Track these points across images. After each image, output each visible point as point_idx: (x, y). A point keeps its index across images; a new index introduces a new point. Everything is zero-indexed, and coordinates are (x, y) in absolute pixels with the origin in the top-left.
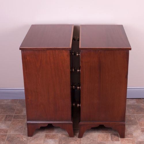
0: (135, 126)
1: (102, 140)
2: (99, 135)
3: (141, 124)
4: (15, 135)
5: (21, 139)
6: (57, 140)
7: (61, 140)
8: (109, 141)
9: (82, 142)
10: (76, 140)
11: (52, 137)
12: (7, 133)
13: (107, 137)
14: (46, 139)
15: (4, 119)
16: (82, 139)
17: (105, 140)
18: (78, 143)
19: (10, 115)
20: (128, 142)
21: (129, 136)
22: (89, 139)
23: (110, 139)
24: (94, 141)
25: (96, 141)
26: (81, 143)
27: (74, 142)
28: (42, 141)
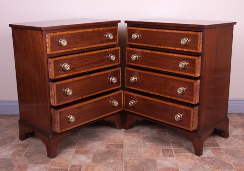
1: (150, 156)
2: (147, 150)
6: (91, 156)
7: (95, 156)
8: (161, 157)
10: (116, 156)
11: (85, 153)
12: (26, 148)
13: (158, 153)
14: (76, 155)
17: (155, 155)
18: (118, 159)
20: (187, 158)
23: (161, 154)
24: (140, 157)
25: (142, 157)
26: (122, 159)
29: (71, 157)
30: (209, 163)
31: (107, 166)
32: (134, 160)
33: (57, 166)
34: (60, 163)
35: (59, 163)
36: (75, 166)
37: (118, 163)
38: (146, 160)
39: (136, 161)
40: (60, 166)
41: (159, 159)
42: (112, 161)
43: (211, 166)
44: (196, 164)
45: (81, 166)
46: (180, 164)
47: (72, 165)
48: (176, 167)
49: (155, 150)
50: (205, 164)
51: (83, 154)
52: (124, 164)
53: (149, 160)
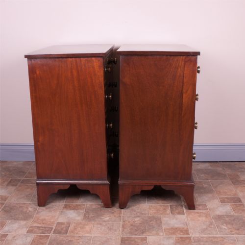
0: (210, 195)
1: (155, 213)
2: (151, 206)
3: (220, 192)
4: (17, 204)
5: (25, 210)
6: (83, 211)
7: (88, 212)
8: (168, 214)
9: (122, 215)
10: (113, 213)
11: (75, 208)
12: (5, 201)
13: (165, 209)
14: (65, 210)
15: (6, 183)
16: (122, 210)
17: (161, 212)
18: (115, 216)
19: (16, 180)
20: (199, 216)
21: (201, 207)
22: (135, 211)
23: (169, 211)
24: (143, 214)
25: (145, 214)
26: (120, 217)
27: (108, 215)
28: (58, 212)
29: (58, 213)
30: (227, 223)
31: (100, 224)
32: (135, 217)
33: (40, 224)
34: (45, 219)
35: (43, 220)
36: (62, 224)
37: (115, 221)
38: (150, 218)
39: (136, 219)
40: (43, 223)
41: (165, 217)
42: (108, 218)
43: (229, 226)
44: (211, 224)
45: (69, 224)
46: (191, 224)
47: (58, 223)
48: (185, 227)
49: (161, 206)
50: (223, 224)
51: (73, 210)
52: (121, 223)
53: (152, 218)
